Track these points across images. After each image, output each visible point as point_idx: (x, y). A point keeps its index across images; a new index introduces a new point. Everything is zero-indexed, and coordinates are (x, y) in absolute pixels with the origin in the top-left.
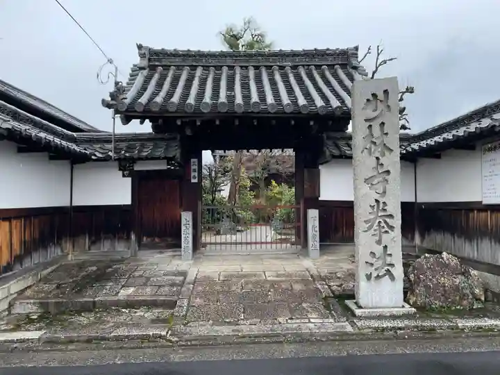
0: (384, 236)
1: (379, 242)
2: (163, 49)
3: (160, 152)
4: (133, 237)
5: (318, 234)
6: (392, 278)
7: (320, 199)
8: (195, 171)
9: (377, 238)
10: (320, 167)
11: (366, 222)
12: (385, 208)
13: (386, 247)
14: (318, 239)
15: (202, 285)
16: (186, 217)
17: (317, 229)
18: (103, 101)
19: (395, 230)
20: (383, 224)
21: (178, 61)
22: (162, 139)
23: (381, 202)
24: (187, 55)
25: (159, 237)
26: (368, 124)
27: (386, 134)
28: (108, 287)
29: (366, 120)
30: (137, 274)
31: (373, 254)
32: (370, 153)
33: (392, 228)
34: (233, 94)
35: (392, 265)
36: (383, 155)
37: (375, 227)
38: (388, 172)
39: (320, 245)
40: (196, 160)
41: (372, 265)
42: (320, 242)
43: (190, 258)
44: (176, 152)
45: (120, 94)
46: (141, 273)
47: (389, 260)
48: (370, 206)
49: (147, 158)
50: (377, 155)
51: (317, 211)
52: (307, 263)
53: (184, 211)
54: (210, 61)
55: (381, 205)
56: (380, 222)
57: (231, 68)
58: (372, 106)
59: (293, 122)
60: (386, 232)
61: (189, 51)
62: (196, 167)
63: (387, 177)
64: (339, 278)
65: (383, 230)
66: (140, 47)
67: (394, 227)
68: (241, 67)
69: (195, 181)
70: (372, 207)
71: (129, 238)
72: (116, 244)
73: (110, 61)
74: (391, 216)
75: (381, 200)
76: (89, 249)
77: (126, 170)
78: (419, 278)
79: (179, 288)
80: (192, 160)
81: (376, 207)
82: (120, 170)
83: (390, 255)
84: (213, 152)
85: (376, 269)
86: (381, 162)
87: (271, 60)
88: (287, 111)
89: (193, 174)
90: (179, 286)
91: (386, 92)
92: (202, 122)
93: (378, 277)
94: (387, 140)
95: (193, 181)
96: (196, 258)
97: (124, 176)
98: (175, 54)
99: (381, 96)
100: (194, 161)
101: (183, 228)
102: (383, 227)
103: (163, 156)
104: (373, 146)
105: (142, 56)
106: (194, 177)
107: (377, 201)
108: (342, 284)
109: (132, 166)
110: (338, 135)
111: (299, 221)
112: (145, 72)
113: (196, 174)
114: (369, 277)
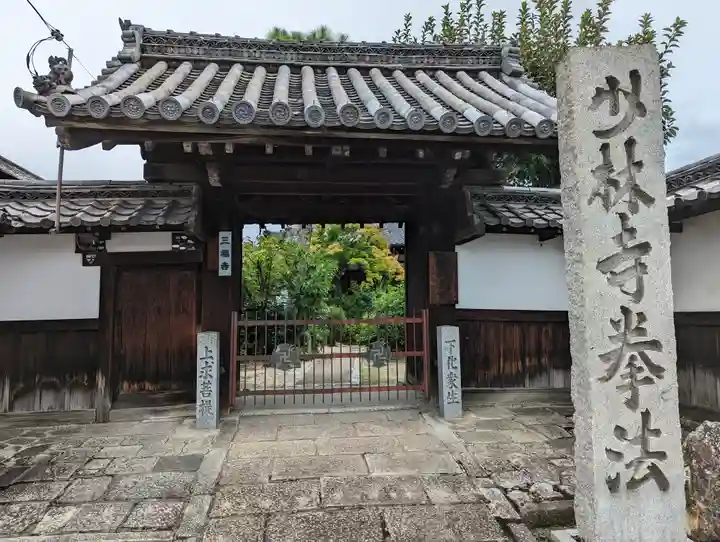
0: (643, 389)
1: (632, 403)
2: (169, 32)
3: (156, 217)
4: (101, 382)
5: (458, 372)
6: (663, 485)
7: (457, 307)
8: (225, 254)
9: (628, 394)
10: (458, 249)
11: (604, 357)
12: (643, 326)
13: (646, 415)
14: (458, 382)
15: (232, 496)
16: (207, 345)
17: (457, 364)
18: (17, 91)
19: (664, 374)
20: (639, 363)
21: (197, 52)
22: (164, 194)
23: (634, 313)
24: (214, 43)
25: (154, 381)
26: (601, 141)
27: (639, 164)
28: (15, 508)
29: (598, 134)
30: (93, 467)
31: (620, 432)
32: (607, 206)
33: (658, 370)
34: (300, 101)
35: (662, 455)
36: (634, 209)
37: (623, 370)
38: (644, 247)
39: (463, 392)
40: (228, 235)
41: (619, 455)
42: (462, 386)
43: (213, 422)
44: (188, 216)
45: (60, 83)
46: (102, 464)
47: (654, 444)
48: (612, 321)
49: (129, 228)
50: (624, 208)
51: (456, 329)
52: (441, 430)
53: (203, 331)
54: (257, 55)
55: (634, 319)
56: (632, 358)
57: (296, 69)
58: (606, 105)
59: (421, 154)
60: (648, 381)
61: (217, 35)
62: (228, 247)
63: (644, 258)
64: (516, 468)
65: (640, 376)
66: (125, 25)
67: (663, 370)
68: (314, 67)
69: (228, 272)
70: (615, 323)
71: (93, 385)
72: (67, 396)
73: (57, 35)
74: (655, 344)
75: (635, 308)
76: (11, 408)
77: (90, 252)
78: (703, 476)
79: (180, 505)
80: (222, 234)
81: (622, 324)
82: (78, 251)
83: (657, 432)
84: (262, 226)
85: (628, 466)
86: (631, 223)
87: (368, 59)
88: (412, 126)
89: (222, 260)
90: (180, 499)
91: (635, 76)
92: (237, 147)
93: (633, 484)
94: (641, 179)
95: (223, 273)
96: (226, 424)
97: (85, 263)
98: (192, 40)
99: (625, 83)
100: (225, 237)
101: (200, 364)
102: (640, 369)
103: (160, 222)
104: (612, 189)
105: (128, 39)
106: (225, 266)
107: (625, 311)
108: (529, 485)
109: (104, 245)
110: (488, 192)
111: (420, 348)
112: (132, 68)
113: (228, 260)
114: (613, 484)
